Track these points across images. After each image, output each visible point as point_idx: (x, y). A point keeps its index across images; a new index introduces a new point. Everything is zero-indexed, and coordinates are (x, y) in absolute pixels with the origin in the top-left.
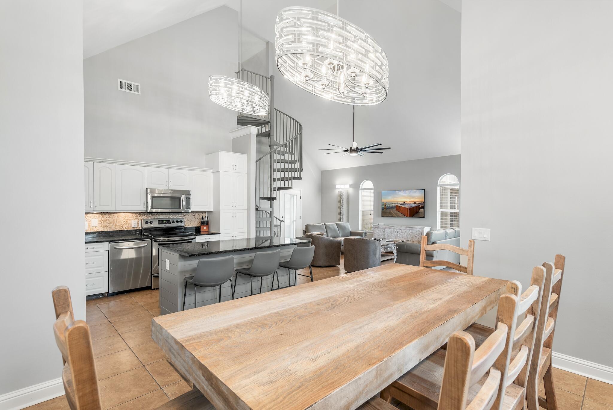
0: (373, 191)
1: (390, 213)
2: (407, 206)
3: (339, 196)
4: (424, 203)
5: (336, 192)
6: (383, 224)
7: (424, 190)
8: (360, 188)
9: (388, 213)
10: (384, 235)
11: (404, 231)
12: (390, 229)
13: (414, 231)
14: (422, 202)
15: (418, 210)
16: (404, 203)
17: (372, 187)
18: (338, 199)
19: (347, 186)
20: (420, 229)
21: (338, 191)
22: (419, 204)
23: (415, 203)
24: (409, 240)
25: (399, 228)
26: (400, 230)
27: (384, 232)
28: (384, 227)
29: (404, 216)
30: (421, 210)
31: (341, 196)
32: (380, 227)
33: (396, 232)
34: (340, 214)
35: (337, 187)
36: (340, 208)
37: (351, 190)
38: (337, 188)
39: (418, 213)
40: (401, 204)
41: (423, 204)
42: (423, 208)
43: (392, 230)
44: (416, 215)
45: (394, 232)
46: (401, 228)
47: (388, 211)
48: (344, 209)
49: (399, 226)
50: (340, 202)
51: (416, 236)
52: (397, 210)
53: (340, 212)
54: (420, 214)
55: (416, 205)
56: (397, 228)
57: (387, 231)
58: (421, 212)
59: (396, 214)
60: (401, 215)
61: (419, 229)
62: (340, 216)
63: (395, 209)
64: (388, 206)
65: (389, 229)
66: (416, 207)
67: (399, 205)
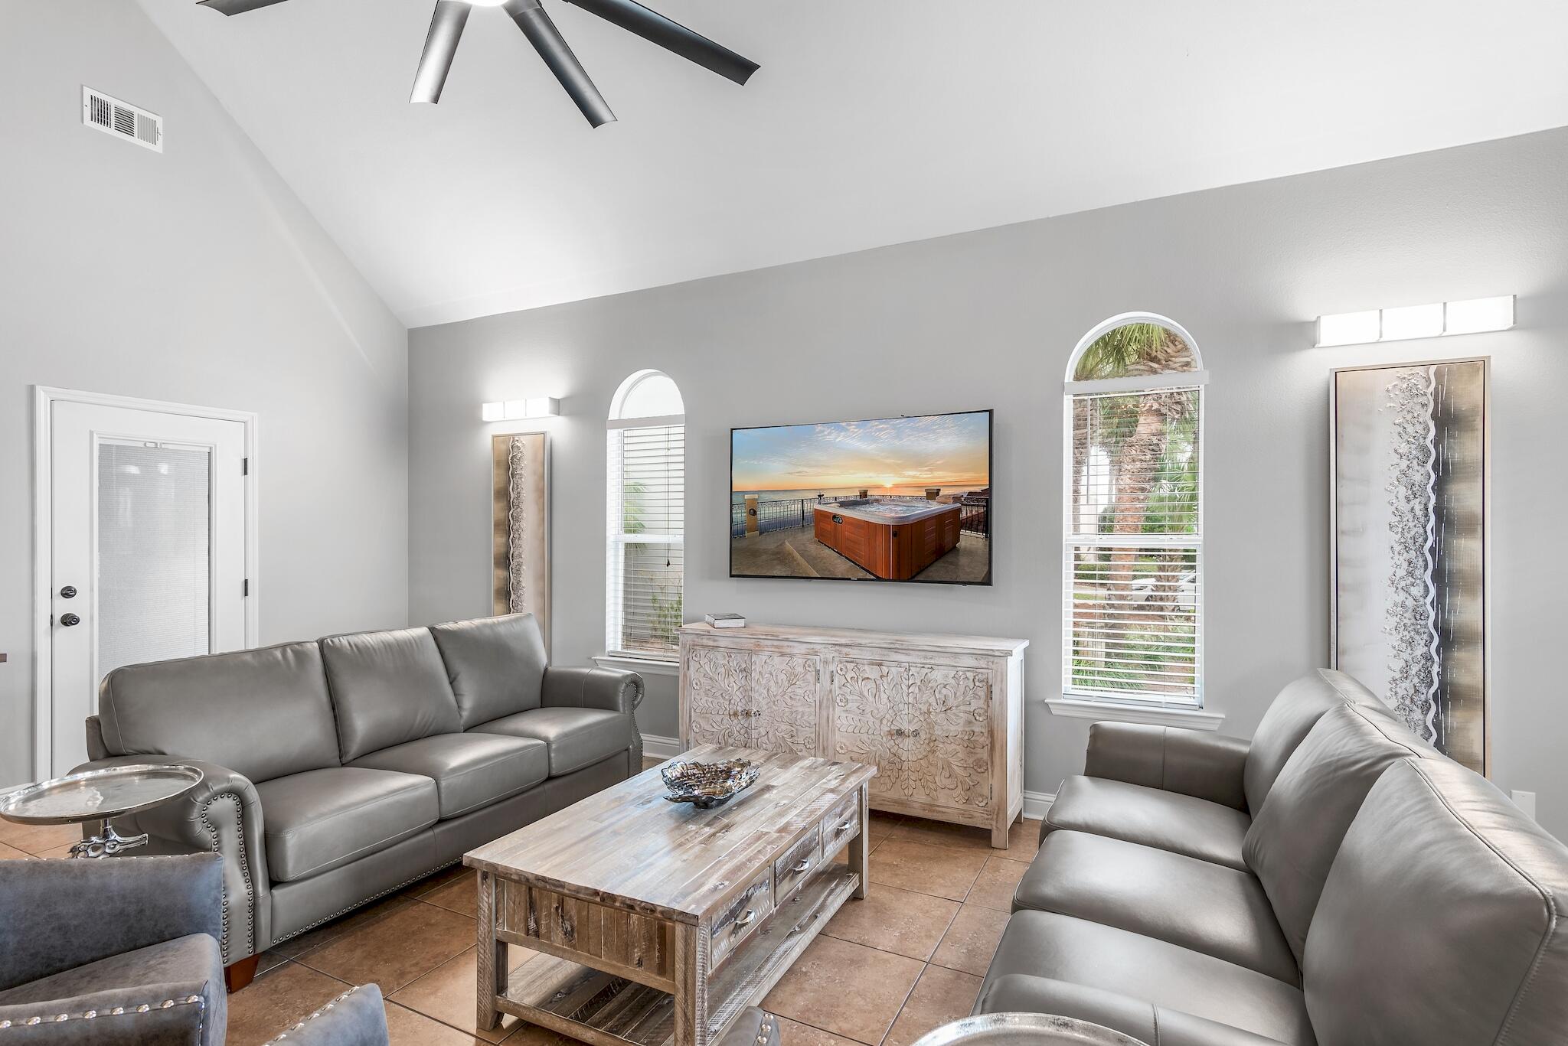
0: (678, 431)
1: (782, 557)
2: (881, 515)
3: (498, 463)
4: (988, 492)
5: (485, 443)
6: (741, 623)
7: (991, 412)
8: (613, 415)
9: (764, 557)
10: (746, 691)
11: (872, 672)
12: (782, 655)
13: (938, 675)
14: (978, 489)
15: (948, 538)
16: (863, 498)
17: (680, 410)
18: (492, 479)
19: (541, 408)
20: (983, 663)
21: (494, 437)
22: (956, 499)
23: (932, 494)
24: (908, 728)
25: (845, 650)
26: (850, 666)
27: (746, 672)
28: (749, 644)
29: (862, 574)
30: (969, 539)
31: (507, 464)
32: (721, 644)
33: (825, 678)
34: (505, 560)
35: (488, 412)
36: (506, 527)
37: (560, 430)
38: (485, 418)
39: (950, 558)
40: (843, 505)
41: (984, 498)
42: (983, 524)
43: (799, 661)
44: (935, 571)
45: (811, 677)
46: (854, 653)
47: (769, 543)
48: (524, 536)
49: (843, 641)
50: (505, 495)
51: (951, 702)
52: (822, 538)
53: (503, 550)
54: (963, 560)
55: (935, 507)
56: (829, 654)
57: (768, 667)
58: (970, 553)
59: (812, 561)
60: (842, 566)
61: (970, 662)
62: (502, 573)
63: (810, 534)
64: (766, 513)
65: (777, 659)
66: (940, 518)
67: (834, 509)
